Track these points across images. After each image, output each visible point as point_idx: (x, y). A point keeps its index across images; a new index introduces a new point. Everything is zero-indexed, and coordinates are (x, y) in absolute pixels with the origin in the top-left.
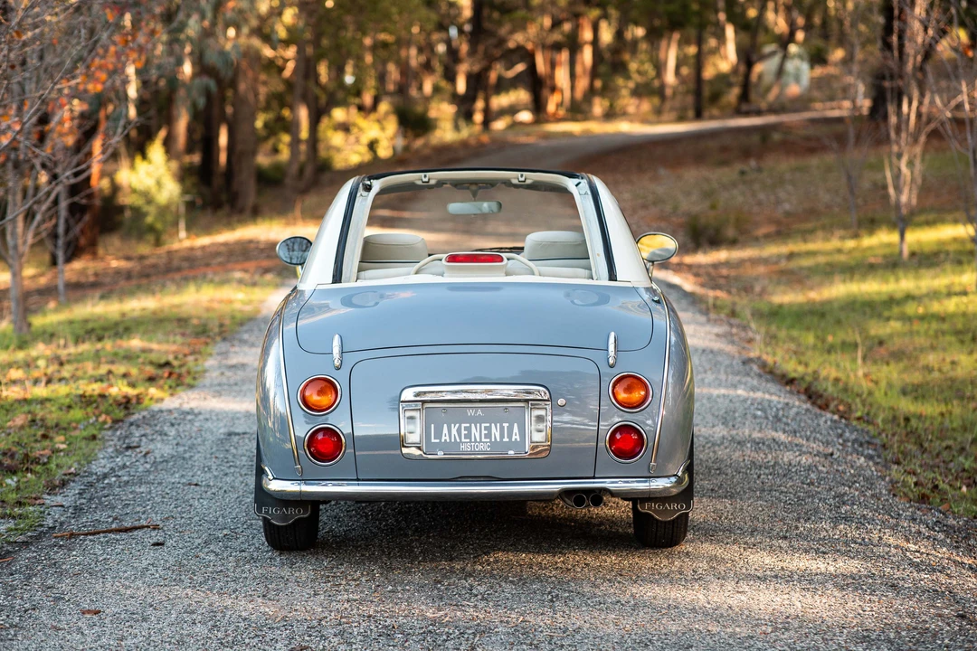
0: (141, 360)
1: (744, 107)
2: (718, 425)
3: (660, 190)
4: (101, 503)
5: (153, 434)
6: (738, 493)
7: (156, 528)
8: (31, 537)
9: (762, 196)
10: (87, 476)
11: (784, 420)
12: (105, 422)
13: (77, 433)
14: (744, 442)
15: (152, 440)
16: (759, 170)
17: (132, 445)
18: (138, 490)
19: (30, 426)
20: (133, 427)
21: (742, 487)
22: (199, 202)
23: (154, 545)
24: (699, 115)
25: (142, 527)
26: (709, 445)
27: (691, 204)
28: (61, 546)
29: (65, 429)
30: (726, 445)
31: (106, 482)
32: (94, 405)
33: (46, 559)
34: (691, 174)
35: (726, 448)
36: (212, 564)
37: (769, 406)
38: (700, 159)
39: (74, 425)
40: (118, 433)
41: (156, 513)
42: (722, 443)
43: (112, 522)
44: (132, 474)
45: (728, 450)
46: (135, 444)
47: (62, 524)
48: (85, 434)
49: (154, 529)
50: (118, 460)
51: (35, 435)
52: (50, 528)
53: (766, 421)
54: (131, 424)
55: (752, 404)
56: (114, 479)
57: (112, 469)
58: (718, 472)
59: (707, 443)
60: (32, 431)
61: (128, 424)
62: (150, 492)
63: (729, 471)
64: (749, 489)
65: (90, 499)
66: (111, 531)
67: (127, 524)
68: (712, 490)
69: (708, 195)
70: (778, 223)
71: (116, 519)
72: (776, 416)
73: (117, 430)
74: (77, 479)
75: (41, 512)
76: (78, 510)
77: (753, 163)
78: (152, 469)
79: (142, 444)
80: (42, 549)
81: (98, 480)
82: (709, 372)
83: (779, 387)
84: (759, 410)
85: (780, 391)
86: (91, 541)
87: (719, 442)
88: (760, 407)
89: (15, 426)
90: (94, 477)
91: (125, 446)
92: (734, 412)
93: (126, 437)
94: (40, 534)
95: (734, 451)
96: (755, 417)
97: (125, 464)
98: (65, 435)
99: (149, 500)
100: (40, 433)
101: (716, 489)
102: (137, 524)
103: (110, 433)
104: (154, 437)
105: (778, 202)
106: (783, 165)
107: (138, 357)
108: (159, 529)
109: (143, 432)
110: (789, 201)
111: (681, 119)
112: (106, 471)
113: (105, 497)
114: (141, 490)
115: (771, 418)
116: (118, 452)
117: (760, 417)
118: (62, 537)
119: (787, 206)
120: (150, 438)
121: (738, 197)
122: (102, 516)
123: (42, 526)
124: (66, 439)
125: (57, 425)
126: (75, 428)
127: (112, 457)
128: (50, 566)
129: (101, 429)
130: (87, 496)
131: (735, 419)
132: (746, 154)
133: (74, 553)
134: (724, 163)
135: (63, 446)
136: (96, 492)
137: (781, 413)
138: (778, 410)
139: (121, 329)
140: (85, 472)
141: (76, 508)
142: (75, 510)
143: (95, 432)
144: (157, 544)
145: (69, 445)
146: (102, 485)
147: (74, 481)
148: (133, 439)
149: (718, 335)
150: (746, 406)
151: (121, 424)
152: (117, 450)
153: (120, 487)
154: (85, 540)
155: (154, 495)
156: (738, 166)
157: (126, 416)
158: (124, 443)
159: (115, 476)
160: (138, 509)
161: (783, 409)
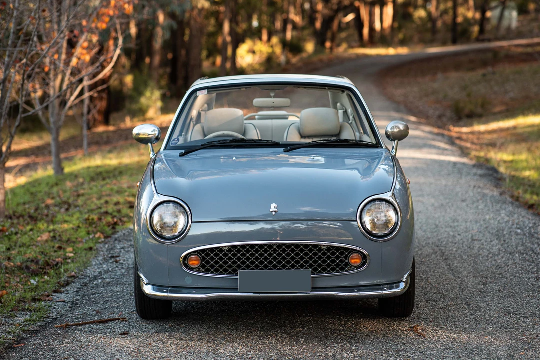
0: (127, 194)
1: (481, 38)
2: (494, 240)
3: (436, 86)
4: (90, 299)
5: (129, 248)
6: (518, 293)
7: (124, 320)
8: (40, 326)
9: (496, 89)
10: (83, 278)
11: (536, 235)
12: (99, 238)
13: (81, 246)
14: (514, 253)
15: (128, 252)
16: (494, 73)
17: (115, 255)
18: (115, 290)
19: (52, 241)
20: (117, 242)
21: (519, 289)
22: (169, 94)
23: (121, 334)
24: (455, 42)
25: (115, 320)
26: (491, 256)
27: (455, 94)
28: (59, 334)
29: (74, 242)
30: (502, 255)
31: (95, 283)
32: (94, 226)
33: (47, 345)
34: (454, 76)
35: (503, 258)
36: (160, 351)
37: (524, 225)
38: (458, 67)
39: (80, 240)
40: (107, 246)
41: (126, 308)
42: (500, 254)
43: (95, 315)
44: (113, 277)
45: (504, 259)
46: (117, 255)
47: (62, 316)
48: (87, 246)
49: (123, 321)
50: (105, 266)
51: (54, 247)
52: (53, 319)
53: (525, 237)
54: (116, 240)
55: (513, 225)
56: (100, 281)
57: (100, 273)
58: (501, 276)
59: (489, 254)
60: (52, 244)
61: (114, 240)
62: (123, 292)
63: (508, 276)
64: (525, 290)
65: (84, 296)
66: (93, 323)
67: (106, 318)
68: (499, 291)
69: (464, 88)
70: (507, 104)
71: (98, 313)
72: (530, 233)
73: (106, 243)
74: (76, 280)
75: (49, 307)
76: (74, 304)
77: (490, 69)
78: (126, 274)
79: (121, 255)
80: (46, 336)
81: (90, 281)
82: (481, 202)
83: (526, 211)
84: (519, 229)
85: (528, 214)
86: (79, 330)
87: (497, 253)
88: (518, 227)
89: (42, 241)
90: (88, 279)
91: (110, 256)
92: (503, 231)
93: (112, 249)
94: (46, 324)
95: (508, 260)
96: (517, 234)
97: (109, 270)
98: (73, 247)
99: (122, 298)
100: (57, 246)
101: (502, 290)
102: (112, 317)
103: (102, 246)
104: (130, 249)
105: (506, 92)
106: (508, 69)
107: (126, 191)
108: (126, 321)
109: (122, 246)
110: (513, 91)
111: (444, 44)
112: (96, 274)
113: (93, 295)
114: (117, 290)
115: (528, 235)
116: (105, 260)
117: (521, 234)
118: (61, 328)
119: (512, 95)
120: (127, 250)
121: (482, 89)
122: (90, 310)
123: (48, 317)
124: (74, 250)
125: (69, 240)
126: (80, 242)
127: (101, 264)
128: (49, 352)
129: (97, 243)
130: (81, 293)
131: (504, 236)
132: (485, 64)
133: (67, 341)
134: (473, 69)
135: (72, 255)
136: (88, 291)
137: (532, 230)
138: (530, 228)
139: (117, 173)
140: (82, 275)
141: (73, 303)
142: (73, 304)
143: (92, 245)
144: (124, 334)
145: (75, 254)
146: (92, 286)
147: (74, 282)
148: (116, 251)
149: (481, 176)
150: (509, 226)
151: (109, 239)
152: (105, 259)
153: (104, 287)
154: (75, 330)
155: (125, 294)
156: (481, 72)
157: (113, 234)
158: (110, 253)
159: (101, 279)
160: (114, 305)
161: (533, 227)
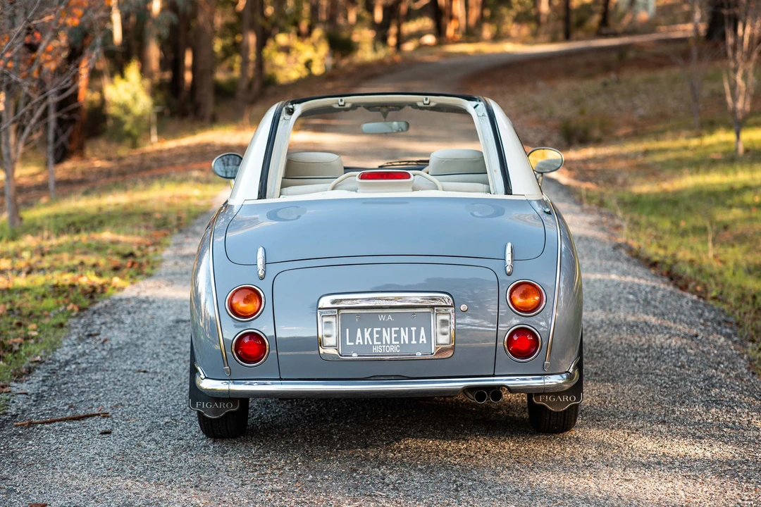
0: (109, 251)
1: (604, 30)
2: (597, 309)
3: (538, 98)
4: (60, 390)
5: (112, 322)
6: (619, 377)
7: (105, 415)
9: (621, 103)
10: (51, 364)
11: (653, 303)
12: (72, 311)
13: (47, 321)
14: (620, 325)
15: (110, 328)
16: (618, 82)
17: (93, 333)
18: (94, 377)
19: (8, 315)
20: (96, 316)
21: (622, 371)
22: (167, 112)
23: (102, 433)
24: (568, 37)
25: (94, 415)
26: (590, 329)
27: (564, 110)
28: (20, 434)
29: (38, 317)
30: (605, 328)
31: (67, 369)
32: (65, 294)
34: (564, 86)
35: (605, 331)
36: (152, 453)
37: (639, 289)
38: (570, 72)
39: (46, 313)
40: (82, 321)
41: (107, 400)
42: (602, 327)
43: (68, 410)
44: (90, 361)
45: (607, 334)
46: (95, 332)
47: (23, 412)
48: (55, 321)
49: (104, 417)
50: (80, 347)
51: (11, 323)
52: (13, 416)
53: (638, 304)
54: (95, 312)
55: (624, 288)
56: (74, 366)
57: (74, 356)
58: (600, 355)
59: (588, 326)
60: (9, 319)
61: (91, 312)
62: (104, 380)
63: (609, 354)
64: (628, 372)
65: (52, 386)
66: (65, 420)
67: (81, 413)
68: (596, 373)
69: (577, 102)
70: (635, 125)
71: (71, 407)
72: (646, 300)
73: (81, 317)
74: (41, 366)
75: (6, 400)
76: (40, 397)
77: (613, 76)
78: (108, 356)
79: (102, 332)
81: (60, 367)
82: (585, 258)
83: (646, 270)
84: (631, 294)
85: (647, 274)
86: (47, 429)
87: (598, 326)
88: (631, 291)
91: (86, 333)
92: (610, 296)
93: (89, 325)
95: (612, 334)
96: (628, 301)
97: (85, 352)
98: (37, 323)
99: (102, 387)
100: (16, 321)
101: (599, 372)
102: (89, 412)
103: (75, 320)
104: (113, 325)
105: (634, 108)
106: (638, 77)
107: (107, 248)
108: (108, 417)
109: (103, 320)
110: (643, 107)
111: (554, 40)
112: (68, 358)
113: (65, 384)
114: (97, 377)
115: (642, 302)
116: (80, 340)
117: (633, 301)
118: (22, 426)
119: (641, 112)
120: (109, 325)
121: (600, 104)
122: (59, 403)
123: (5, 414)
124: (38, 327)
125: (31, 314)
126: (47, 316)
127: (74, 345)
129: (69, 317)
130: (49, 383)
131: (611, 303)
132: (607, 68)
133: (31, 442)
134: (589, 76)
135: (35, 334)
136: (57, 379)
137: (649, 296)
138: (647, 293)
139: (96, 223)
140: (50, 359)
141: (38, 395)
142: (37, 397)
143: (62, 320)
144: (106, 433)
145: (40, 332)
146: (63, 373)
147: (39, 369)
148: (94, 327)
149: (591, 224)
150: (619, 290)
151: (86, 312)
152: (79, 338)
153: (78, 374)
154: (42, 429)
155: (107, 383)
156: (601, 79)
157: (91, 304)
158: (86, 331)
159: (75, 363)
160: (92, 396)
161: (651, 292)
